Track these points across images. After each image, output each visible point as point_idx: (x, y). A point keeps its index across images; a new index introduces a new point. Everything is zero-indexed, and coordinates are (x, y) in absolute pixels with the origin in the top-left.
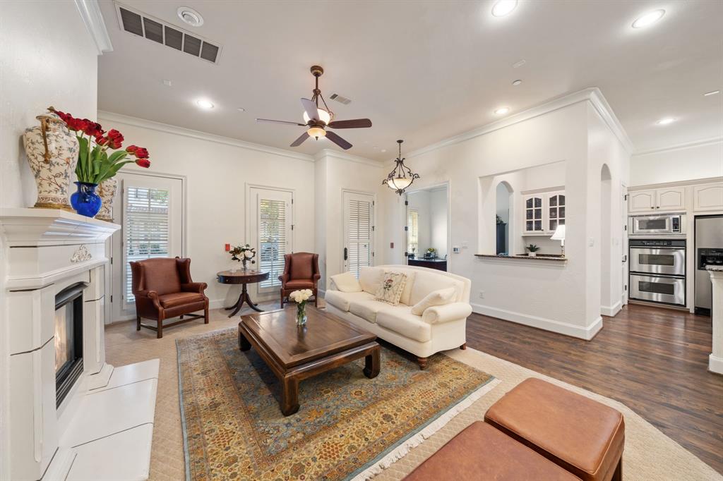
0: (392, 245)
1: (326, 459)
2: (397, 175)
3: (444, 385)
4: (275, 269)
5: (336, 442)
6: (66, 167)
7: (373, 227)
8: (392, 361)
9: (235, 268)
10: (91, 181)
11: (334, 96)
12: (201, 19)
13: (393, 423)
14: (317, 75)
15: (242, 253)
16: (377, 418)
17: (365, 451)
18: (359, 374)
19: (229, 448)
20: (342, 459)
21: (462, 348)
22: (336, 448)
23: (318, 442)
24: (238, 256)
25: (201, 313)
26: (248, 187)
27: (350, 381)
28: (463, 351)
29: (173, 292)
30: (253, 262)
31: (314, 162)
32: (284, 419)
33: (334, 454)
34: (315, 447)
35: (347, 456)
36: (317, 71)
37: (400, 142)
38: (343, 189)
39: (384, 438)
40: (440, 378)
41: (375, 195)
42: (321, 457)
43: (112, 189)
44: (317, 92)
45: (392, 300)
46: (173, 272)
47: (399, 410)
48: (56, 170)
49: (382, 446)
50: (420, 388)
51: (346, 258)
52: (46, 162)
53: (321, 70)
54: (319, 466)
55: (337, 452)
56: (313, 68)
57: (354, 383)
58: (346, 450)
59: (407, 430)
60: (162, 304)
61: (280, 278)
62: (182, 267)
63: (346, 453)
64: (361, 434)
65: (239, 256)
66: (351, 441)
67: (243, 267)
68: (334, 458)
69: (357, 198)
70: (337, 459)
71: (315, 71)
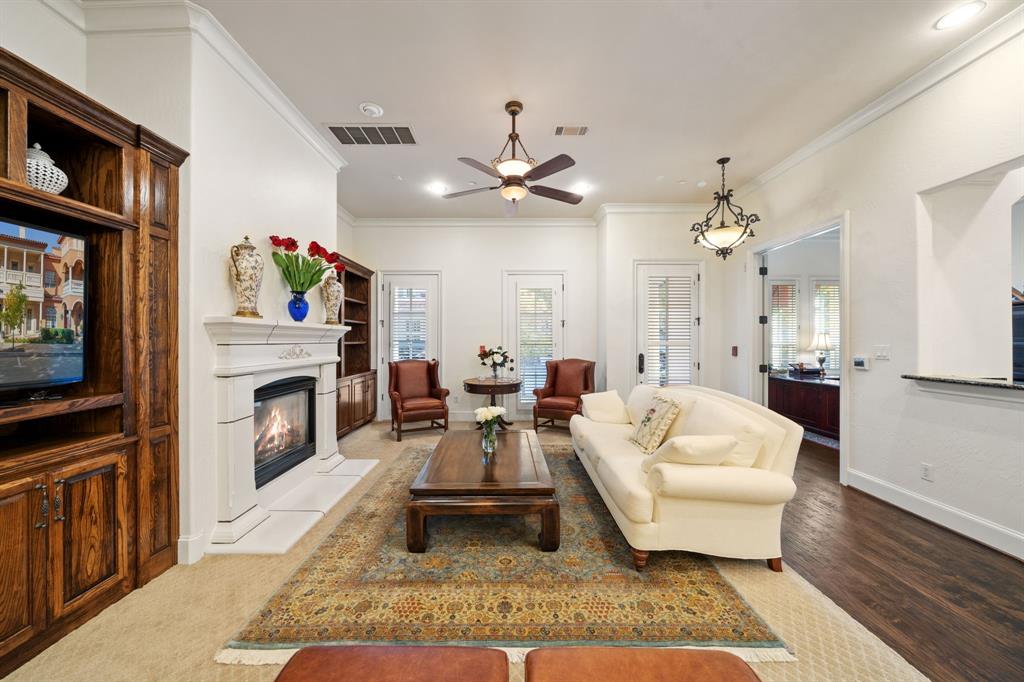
0: (735, 351)
1: (395, 612)
2: (715, 222)
3: (647, 608)
4: (533, 381)
5: (422, 602)
6: (250, 282)
7: (698, 319)
8: (602, 540)
9: (484, 375)
10: (299, 289)
11: (559, 131)
12: (380, 109)
13: (505, 617)
14: (514, 114)
15: (491, 358)
16: (492, 600)
17: (437, 628)
18: (534, 540)
19: (342, 557)
20: (407, 621)
21: (773, 565)
22: (415, 608)
23: (407, 591)
24: (486, 361)
25: (442, 421)
26: (505, 274)
27: (514, 543)
28: (770, 573)
29: (422, 397)
30: (512, 369)
31: (597, 226)
32: (405, 553)
33: (405, 612)
34: (398, 595)
35: (415, 622)
36: (514, 108)
37: (723, 161)
38: (634, 261)
39: (472, 629)
40: (653, 596)
41: (702, 264)
42: (393, 608)
43: (336, 294)
44: (514, 137)
45: (644, 441)
46: (423, 374)
47: (531, 606)
48: (246, 284)
49: (461, 634)
50: (600, 594)
51: (641, 370)
52: (238, 280)
53: (520, 105)
54: (382, 615)
55: (411, 612)
56: (508, 105)
57: (514, 548)
58: (421, 616)
59: (511, 636)
60: (402, 407)
61: (536, 392)
62: (432, 370)
63: (417, 619)
64: (454, 608)
65: (489, 361)
66: (436, 609)
67: (492, 373)
68: (401, 616)
69: (661, 272)
70: (403, 618)
71: (513, 108)
